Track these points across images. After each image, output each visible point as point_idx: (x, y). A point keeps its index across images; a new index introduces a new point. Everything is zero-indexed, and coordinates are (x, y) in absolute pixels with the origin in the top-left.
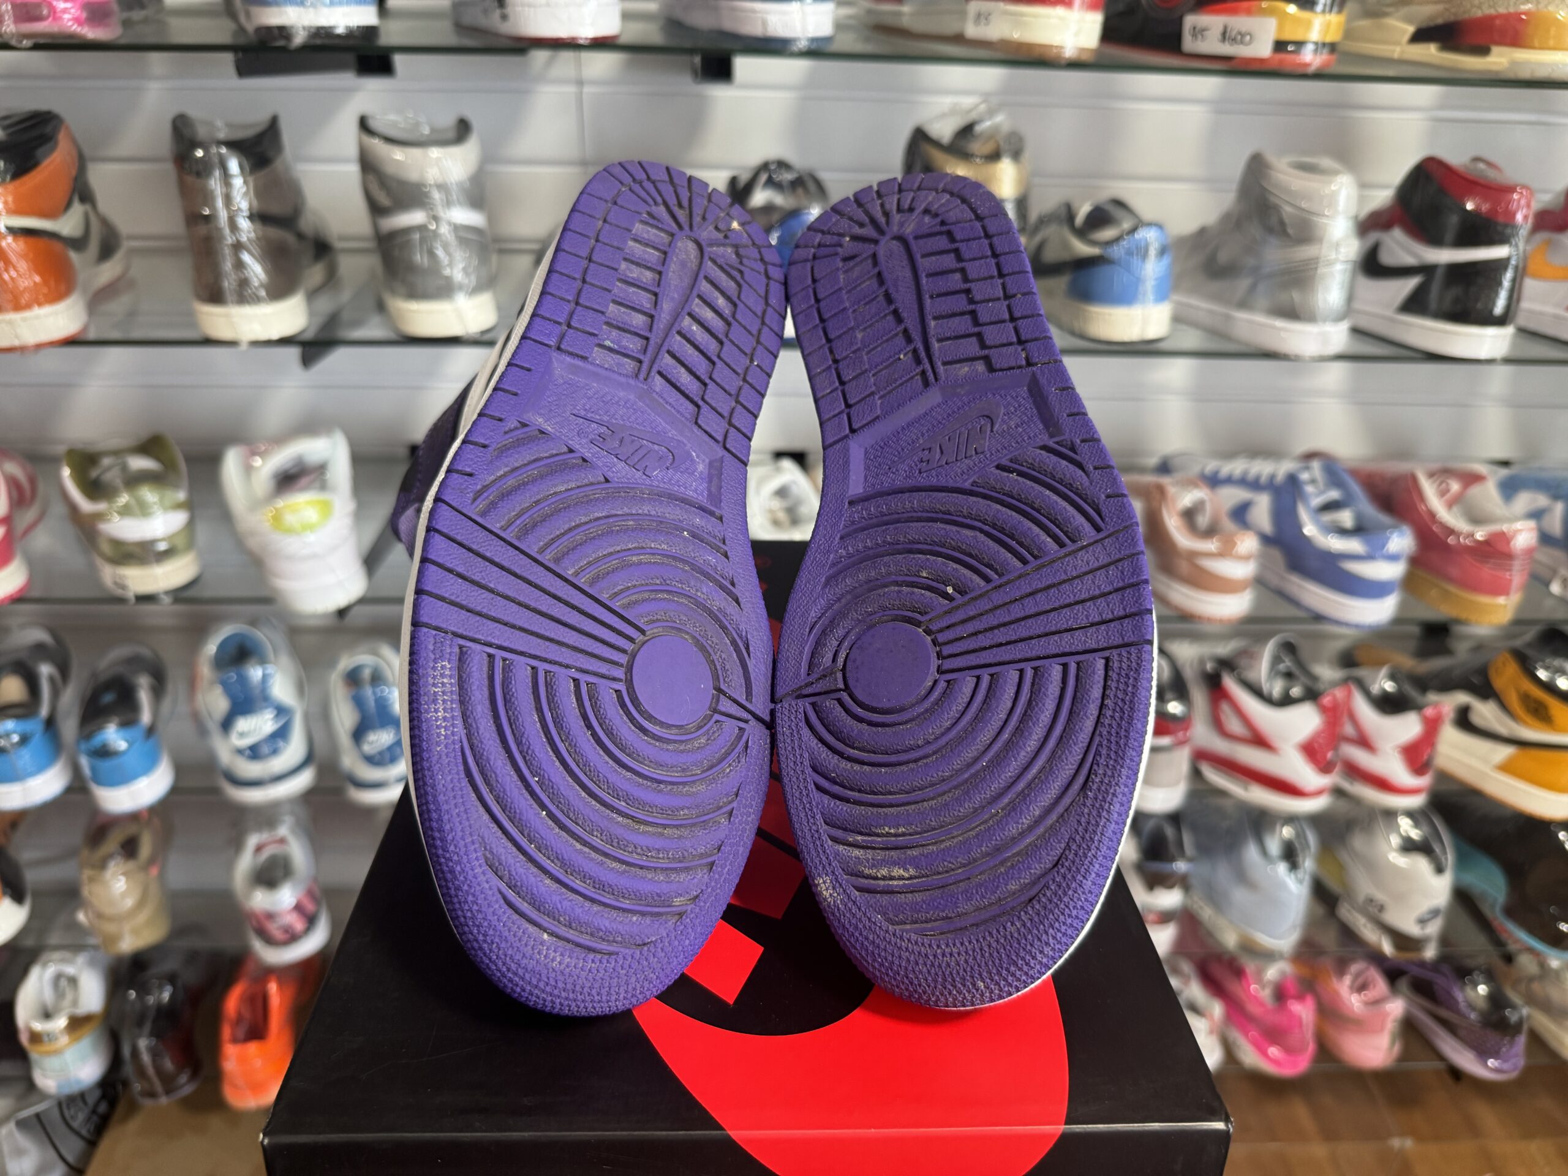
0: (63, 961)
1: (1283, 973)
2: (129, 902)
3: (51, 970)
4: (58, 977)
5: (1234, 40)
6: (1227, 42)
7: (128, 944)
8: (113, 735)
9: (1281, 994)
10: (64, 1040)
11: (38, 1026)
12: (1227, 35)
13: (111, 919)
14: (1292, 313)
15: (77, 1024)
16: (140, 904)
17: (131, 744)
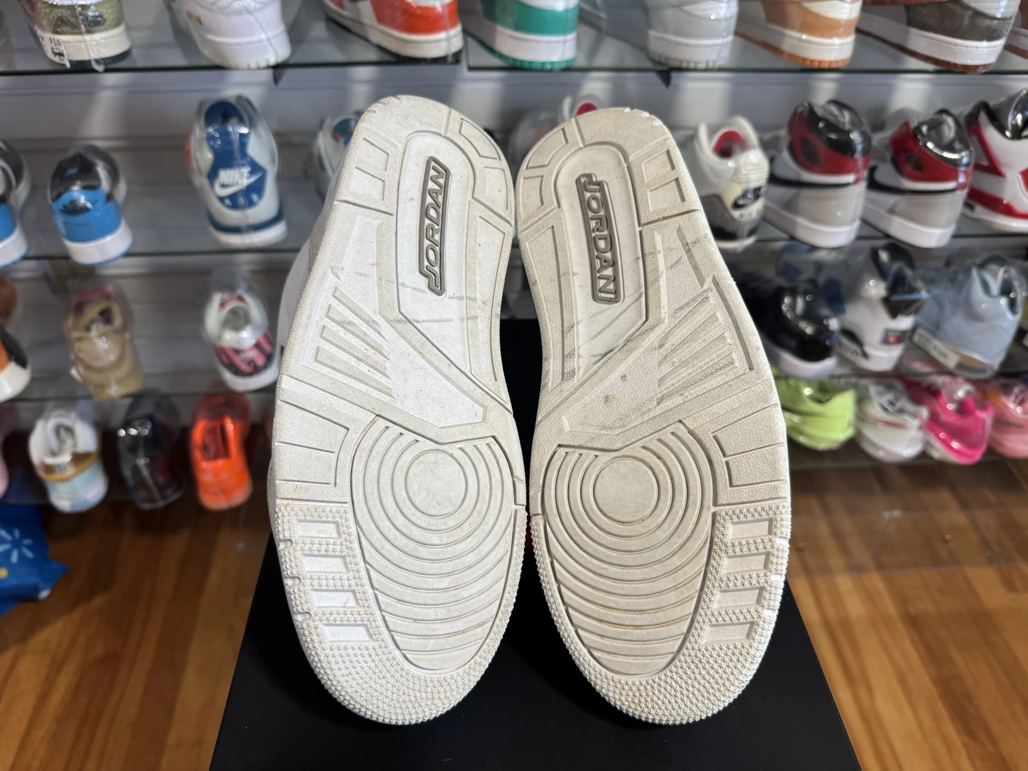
0: (60, 416)
1: (968, 393)
2: (112, 357)
3: (52, 423)
4: (58, 429)
7: (114, 391)
9: (963, 408)
10: (70, 471)
11: (50, 461)
13: (100, 370)
15: (79, 459)
16: (121, 359)
17: (94, 204)
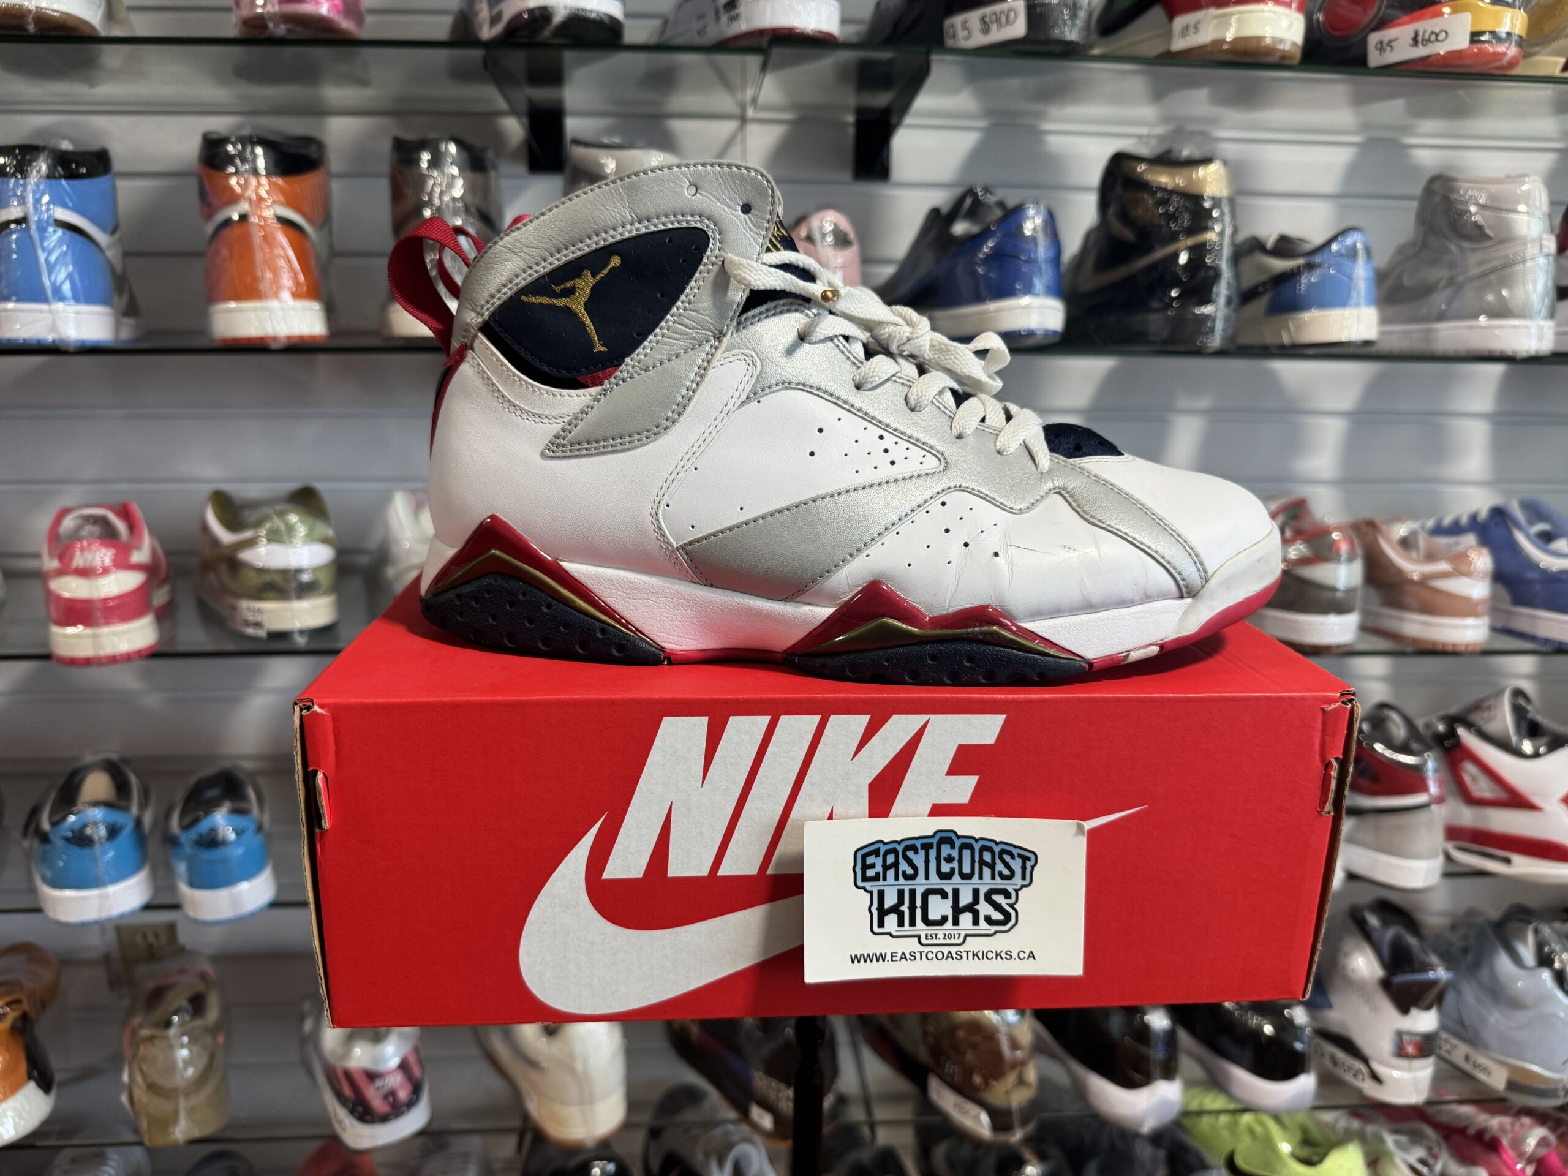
2: (191, 1074)
5: (1427, 42)
6: (1420, 45)
7: (181, 1130)
8: (222, 821)
12: (1420, 39)
13: (168, 1093)
14: (1501, 311)
16: (204, 1076)
17: (239, 833)
